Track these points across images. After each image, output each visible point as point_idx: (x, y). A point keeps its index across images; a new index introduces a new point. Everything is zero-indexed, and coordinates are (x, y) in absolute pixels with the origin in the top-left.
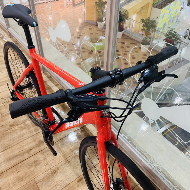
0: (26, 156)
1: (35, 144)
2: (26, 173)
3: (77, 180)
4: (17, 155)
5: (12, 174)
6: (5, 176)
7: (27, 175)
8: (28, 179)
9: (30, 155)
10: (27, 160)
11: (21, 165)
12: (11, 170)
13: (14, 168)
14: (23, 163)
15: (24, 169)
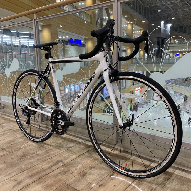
0: (48, 171)
1: (54, 163)
2: (55, 181)
3: (108, 176)
4: (38, 172)
5: (39, 184)
6: (31, 187)
7: (56, 182)
8: (59, 184)
9: (52, 170)
10: (51, 174)
11: (46, 178)
12: (36, 182)
13: (39, 180)
14: (47, 175)
15: (50, 179)
